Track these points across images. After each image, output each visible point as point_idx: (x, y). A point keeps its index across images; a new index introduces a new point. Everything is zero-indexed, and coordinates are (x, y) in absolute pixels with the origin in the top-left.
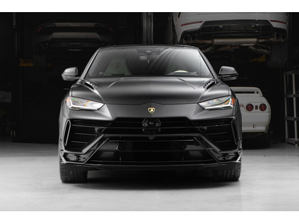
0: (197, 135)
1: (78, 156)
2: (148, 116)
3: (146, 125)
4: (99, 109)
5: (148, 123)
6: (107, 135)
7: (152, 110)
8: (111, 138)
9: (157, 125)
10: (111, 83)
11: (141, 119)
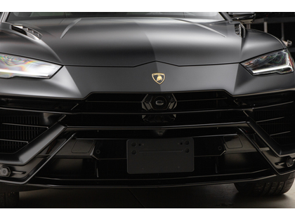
0: (244, 124)
1: (11, 168)
2: (153, 90)
3: (149, 106)
4: (51, 77)
5: (153, 104)
6: (70, 128)
7: (159, 78)
8: (80, 134)
9: (171, 106)
10: (63, 27)
11: (139, 96)
